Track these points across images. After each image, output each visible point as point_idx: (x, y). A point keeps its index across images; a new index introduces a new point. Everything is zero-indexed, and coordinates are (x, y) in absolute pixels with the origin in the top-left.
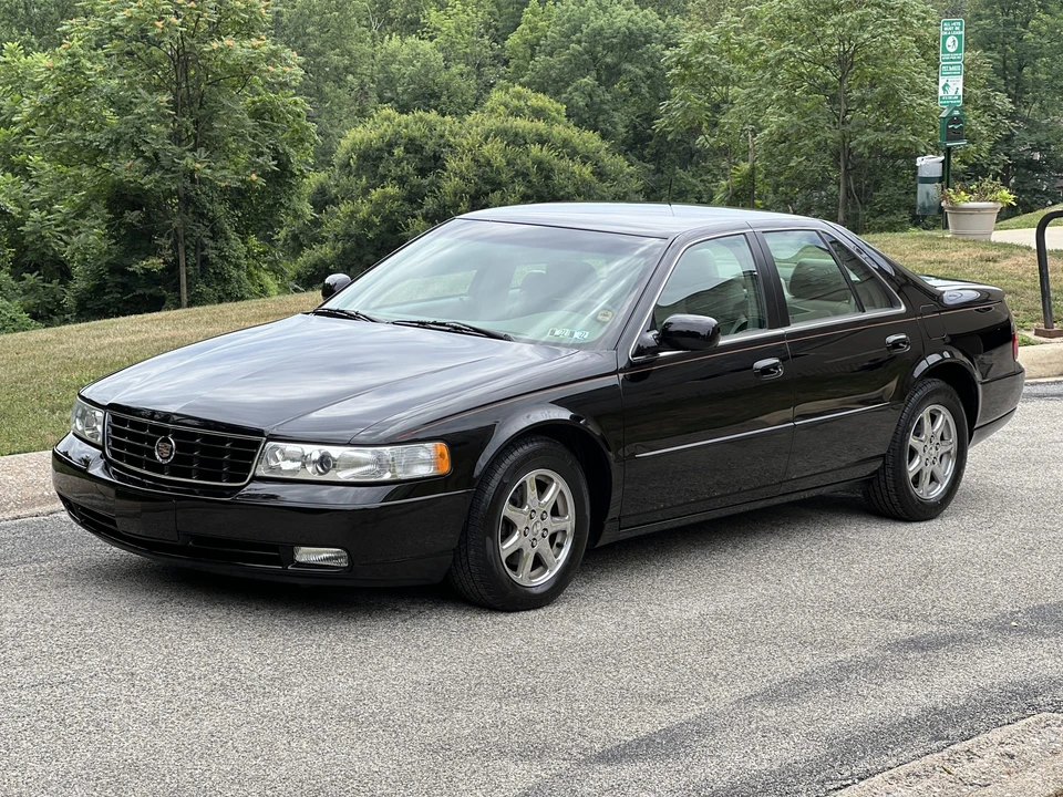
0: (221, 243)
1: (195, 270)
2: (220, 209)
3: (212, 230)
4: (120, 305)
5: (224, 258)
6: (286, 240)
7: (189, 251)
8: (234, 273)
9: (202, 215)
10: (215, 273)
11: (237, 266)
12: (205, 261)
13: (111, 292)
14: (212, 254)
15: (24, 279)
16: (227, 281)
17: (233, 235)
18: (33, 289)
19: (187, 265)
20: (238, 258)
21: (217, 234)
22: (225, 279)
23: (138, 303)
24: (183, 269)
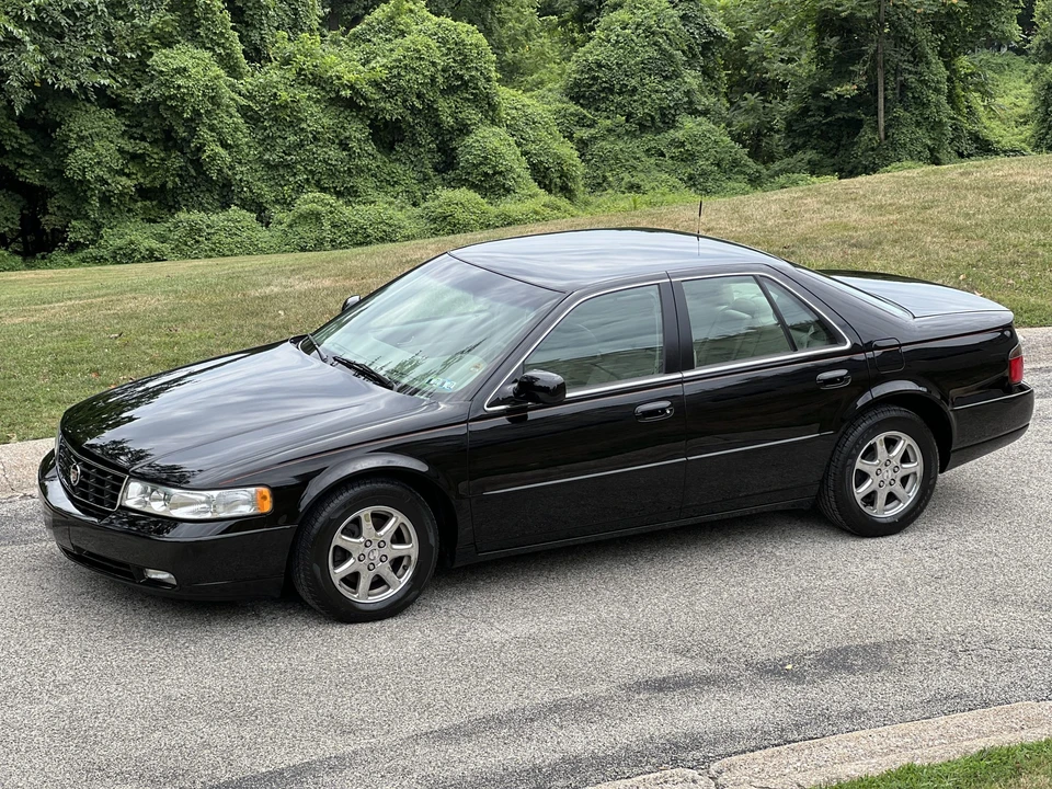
0: (922, 68)
1: (894, 94)
2: (923, 34)
3: (913, 54)
4: (824, 128)
5: (924, 82)
6: (1038, 49)
7: (889, 76)
8: (933, 97)
9: (904, 40)
10: (914, 97)
11: (937, 91)
12: (904, 87)
13: (813, 116)
14: (912, 79)
15: (746, 99)
16: (925, 105)
17: (933, 58)
18: (753, 108)
19: (886, 89)
20: (938, 82)
21: (918, 57)
22: (924, 104)
23: (841, 126)
24: (881, 94)
